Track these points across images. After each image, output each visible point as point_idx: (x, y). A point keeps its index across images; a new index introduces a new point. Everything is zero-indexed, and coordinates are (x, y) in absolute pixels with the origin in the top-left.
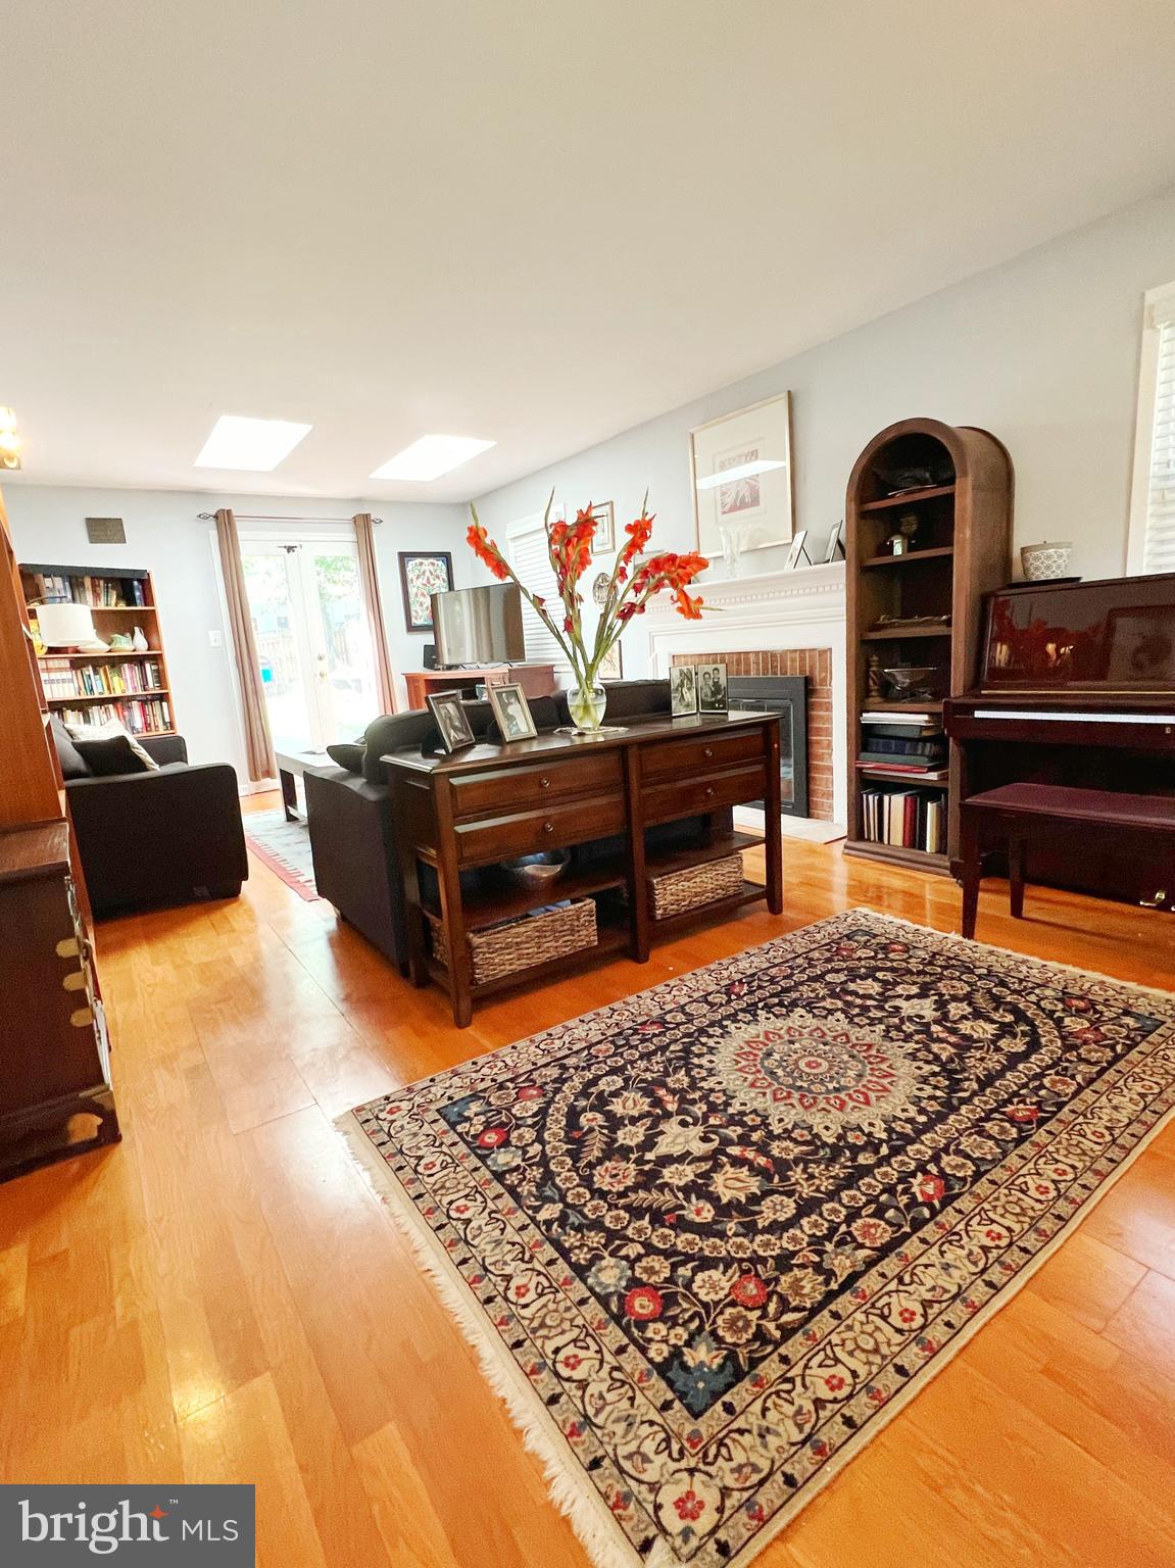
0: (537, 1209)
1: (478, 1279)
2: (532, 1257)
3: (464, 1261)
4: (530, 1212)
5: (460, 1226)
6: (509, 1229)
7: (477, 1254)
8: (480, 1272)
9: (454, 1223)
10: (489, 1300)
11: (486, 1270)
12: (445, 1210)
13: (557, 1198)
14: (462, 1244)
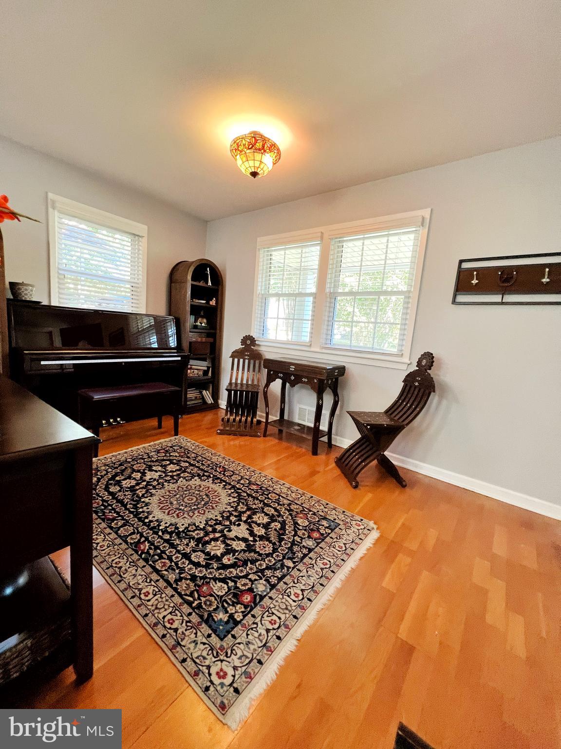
0: (288, 568)
1: (327, 578)
2: (311, 564)
3: (321, 585)
4: (290, 570)
5: (305, 593)
6: (301, 575)
7: (317, 582)
8: (324, 578)
9: (305, 595)
10: (333, 572)
11: (322, 576)
12: (300, 602)
13: (281, 562)
14: (314, 588)
